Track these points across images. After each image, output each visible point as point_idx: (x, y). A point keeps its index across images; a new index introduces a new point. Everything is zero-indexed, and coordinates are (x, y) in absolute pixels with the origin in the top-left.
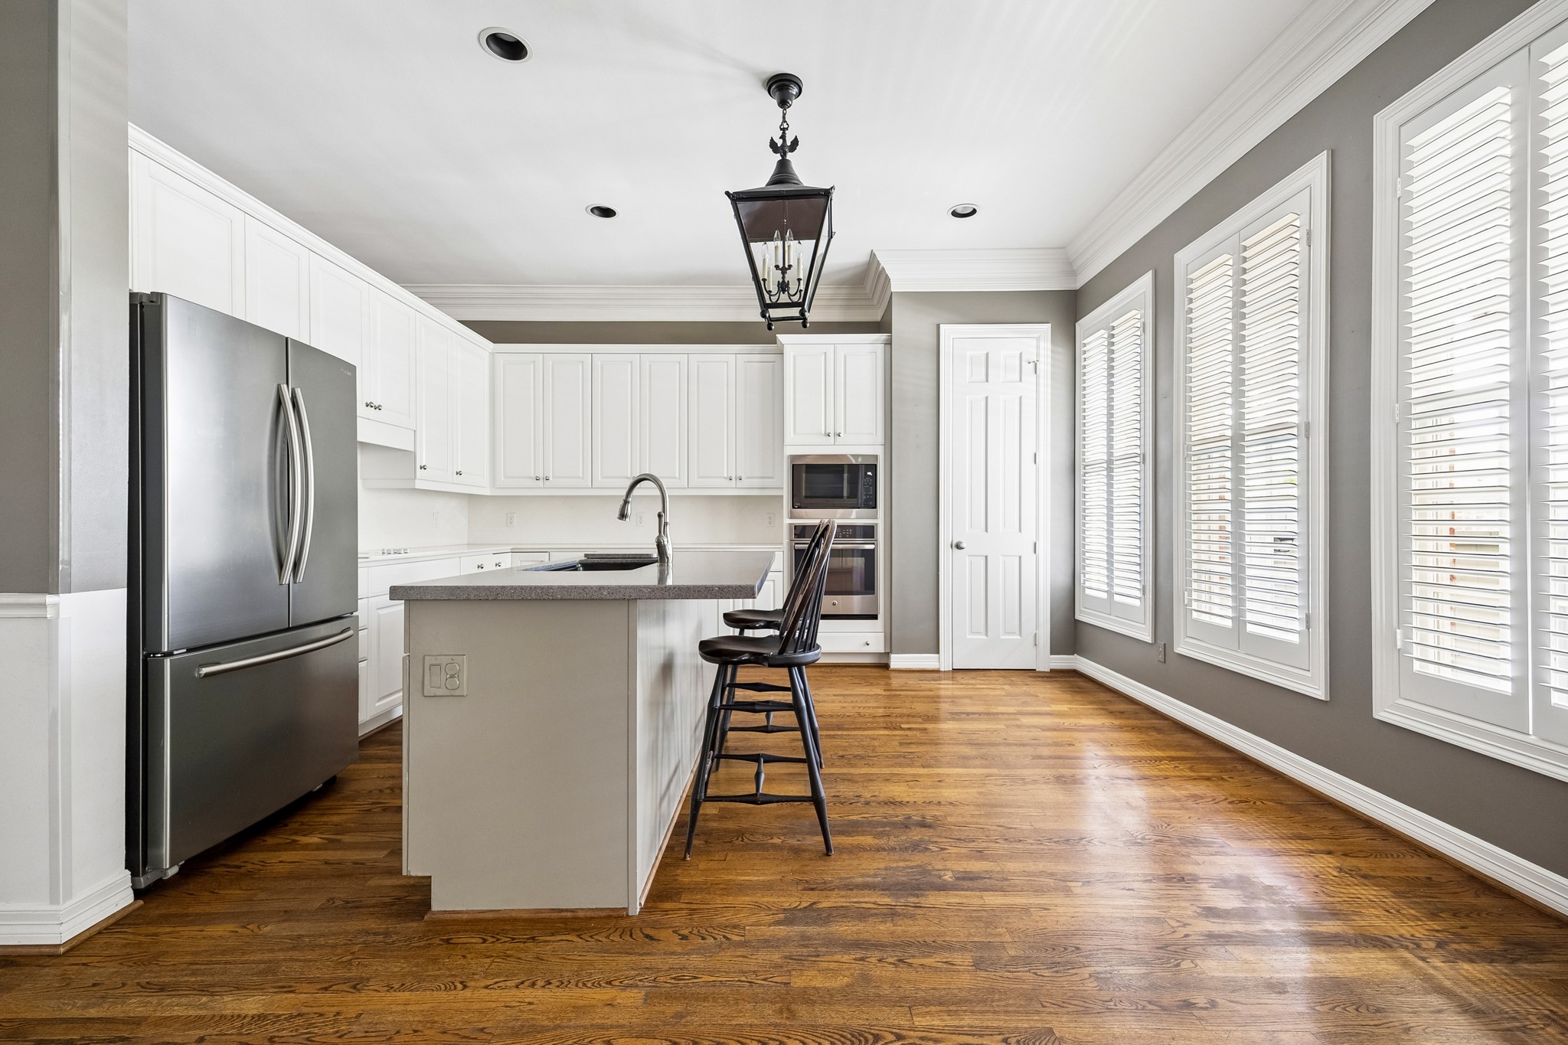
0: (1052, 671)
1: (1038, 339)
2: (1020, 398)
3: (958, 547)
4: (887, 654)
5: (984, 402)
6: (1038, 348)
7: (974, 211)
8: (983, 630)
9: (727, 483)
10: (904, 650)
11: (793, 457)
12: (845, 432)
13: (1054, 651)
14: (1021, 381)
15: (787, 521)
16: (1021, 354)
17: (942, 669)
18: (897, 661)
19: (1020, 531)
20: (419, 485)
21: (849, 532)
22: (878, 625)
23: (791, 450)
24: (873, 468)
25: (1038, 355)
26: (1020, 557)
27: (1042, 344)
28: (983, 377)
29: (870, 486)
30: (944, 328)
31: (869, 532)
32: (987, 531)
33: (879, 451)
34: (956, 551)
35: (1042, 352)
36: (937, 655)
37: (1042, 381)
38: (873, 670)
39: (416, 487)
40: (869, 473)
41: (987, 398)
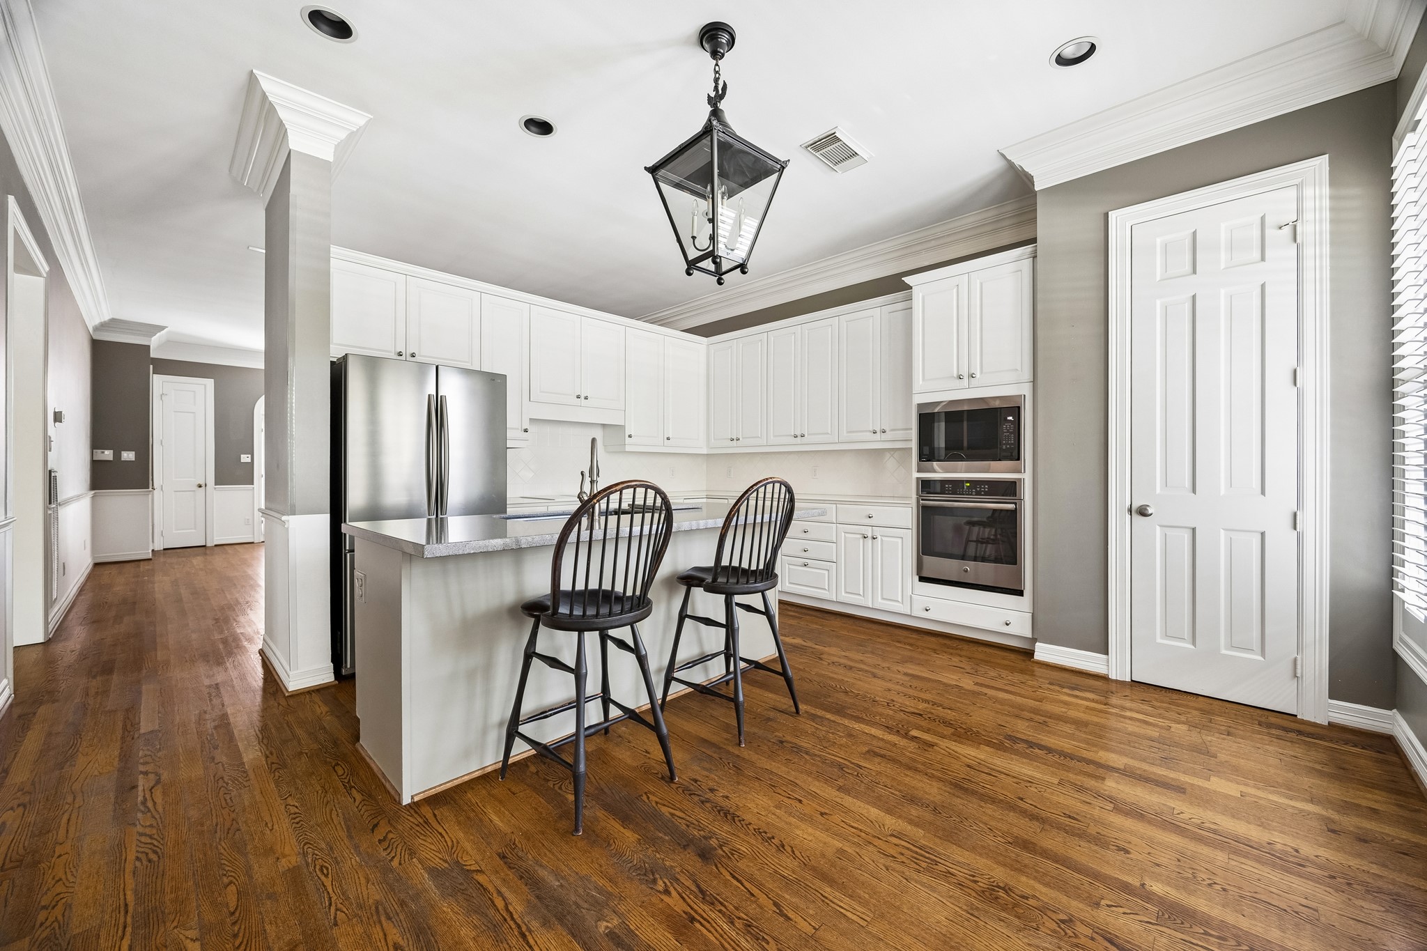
0: (1331, 725)
1: (1299, 187)
2: (1263, 286)
3: (1143, 512)
4: (1034, 640)
5: (1188, 306)
6: (1300, 200)
7: (1093, 48)
8: (1187, 633)
9: (871, 436)
10: (1055, 639)
11: (920, 406)
12: (981, 372)
13: (1336, 691)
14: (1263, 259)
15: (916, 475)
16: (1263, 219)
17: (1113, 676)
18: (1045, 652)
19: (1263, 493)
20: (628, 448)
21: (984, 488)
22: (1025, 602)
23: (919, 399)
24: (1016, 411)
25: (1299, 211)
26: (1263, 534)
27: (1308, 192)
28: (1188, 267)
29: (1011, 433)
30: (1114, 216)
31: (1010, 489)
32: (1194, 491)
33: (1026, 390)
34: (1137, 518)
35: (1308, 204)
36: (1104, 656)
37: (1308, 252)
38: (1012, 656)
39: (626, 450)
40: (1010, 418)
41: (1194, 297)
